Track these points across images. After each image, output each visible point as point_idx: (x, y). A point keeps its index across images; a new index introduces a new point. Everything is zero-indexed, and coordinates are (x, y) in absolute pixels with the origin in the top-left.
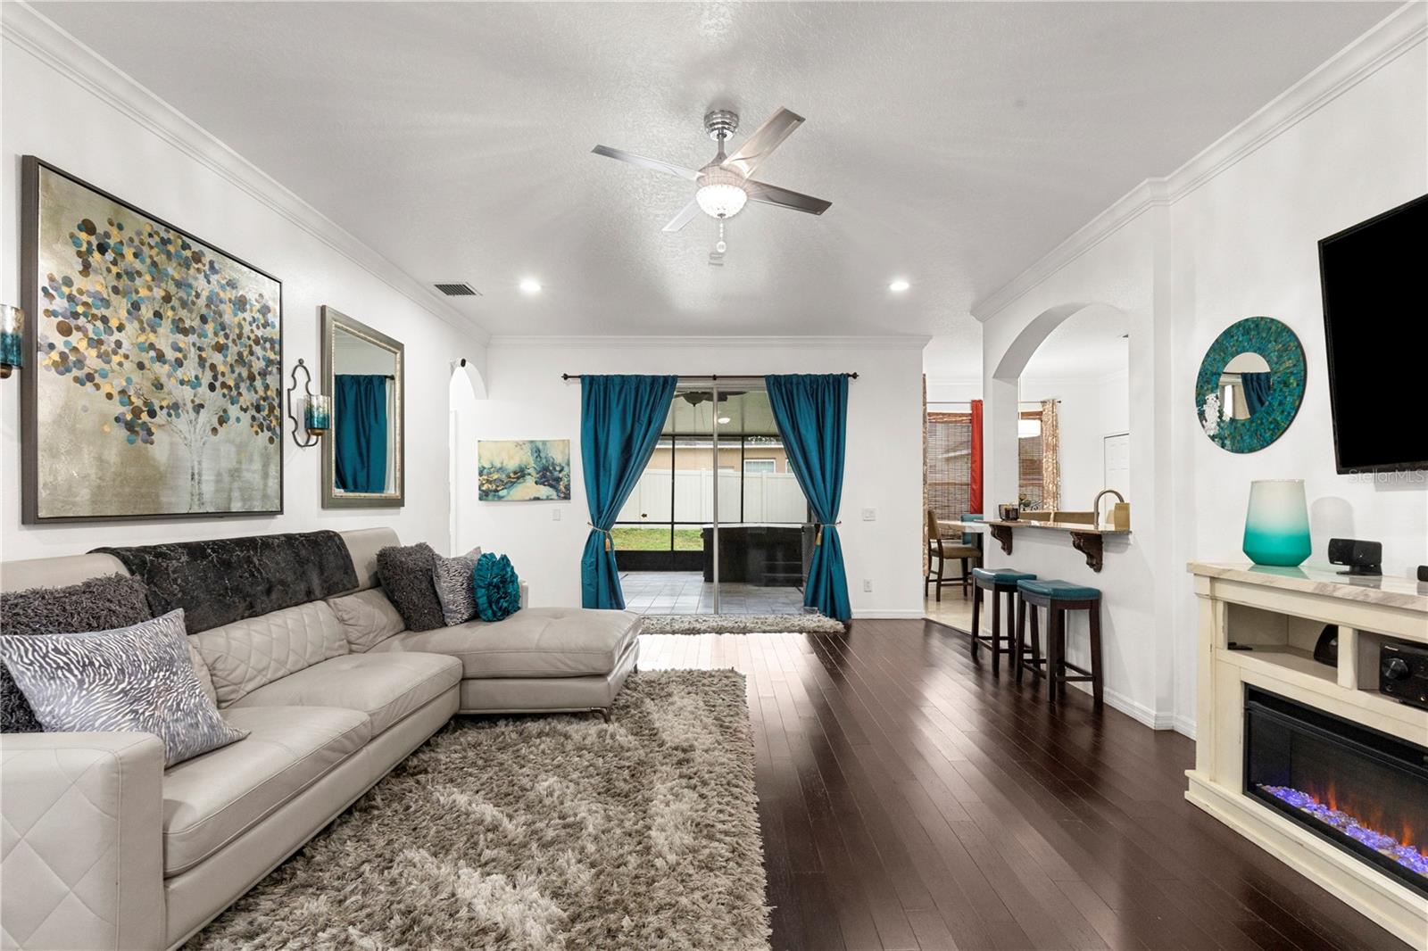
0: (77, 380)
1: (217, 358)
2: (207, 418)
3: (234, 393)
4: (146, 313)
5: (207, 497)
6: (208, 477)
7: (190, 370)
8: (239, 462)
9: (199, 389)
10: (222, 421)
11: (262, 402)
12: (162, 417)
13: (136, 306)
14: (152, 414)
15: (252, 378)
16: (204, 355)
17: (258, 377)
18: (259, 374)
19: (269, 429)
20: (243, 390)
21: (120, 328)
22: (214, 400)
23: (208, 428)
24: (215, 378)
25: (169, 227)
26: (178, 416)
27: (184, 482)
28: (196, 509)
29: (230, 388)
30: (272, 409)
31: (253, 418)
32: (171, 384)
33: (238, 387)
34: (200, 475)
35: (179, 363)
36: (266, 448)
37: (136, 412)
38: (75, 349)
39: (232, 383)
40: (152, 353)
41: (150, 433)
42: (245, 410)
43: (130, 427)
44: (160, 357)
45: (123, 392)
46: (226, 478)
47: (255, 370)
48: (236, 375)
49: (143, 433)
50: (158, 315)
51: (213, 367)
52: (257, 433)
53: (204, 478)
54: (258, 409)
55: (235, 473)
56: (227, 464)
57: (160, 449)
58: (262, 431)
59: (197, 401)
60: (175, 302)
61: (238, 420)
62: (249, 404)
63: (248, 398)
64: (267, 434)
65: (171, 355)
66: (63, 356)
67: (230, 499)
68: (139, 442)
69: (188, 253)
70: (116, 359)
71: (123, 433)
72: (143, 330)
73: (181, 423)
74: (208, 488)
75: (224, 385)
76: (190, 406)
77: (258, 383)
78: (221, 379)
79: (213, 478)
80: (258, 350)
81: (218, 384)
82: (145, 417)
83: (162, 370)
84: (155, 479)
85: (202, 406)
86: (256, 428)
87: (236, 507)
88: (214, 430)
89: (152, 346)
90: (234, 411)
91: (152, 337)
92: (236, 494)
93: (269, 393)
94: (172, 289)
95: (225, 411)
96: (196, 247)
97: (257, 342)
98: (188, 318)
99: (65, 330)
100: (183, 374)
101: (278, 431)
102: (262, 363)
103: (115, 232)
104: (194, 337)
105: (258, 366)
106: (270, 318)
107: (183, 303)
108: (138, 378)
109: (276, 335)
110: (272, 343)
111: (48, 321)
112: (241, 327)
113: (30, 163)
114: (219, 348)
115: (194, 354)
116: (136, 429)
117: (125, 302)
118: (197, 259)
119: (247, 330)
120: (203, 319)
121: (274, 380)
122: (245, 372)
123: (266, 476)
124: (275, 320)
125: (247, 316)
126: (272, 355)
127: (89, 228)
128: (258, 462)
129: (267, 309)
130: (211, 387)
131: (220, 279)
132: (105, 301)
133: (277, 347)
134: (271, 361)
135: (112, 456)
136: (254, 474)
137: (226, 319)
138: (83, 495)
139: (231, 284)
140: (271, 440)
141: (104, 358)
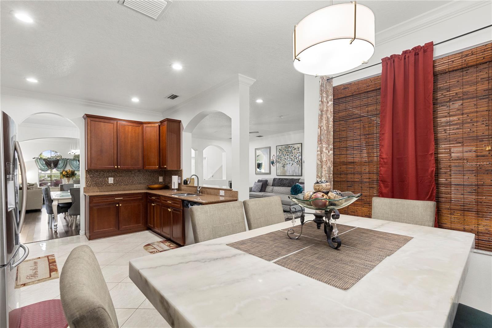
1: (292, 157)
2: (291, 164)
4: (284, 155)
5: (291, 174)
6: (291, 171)
8: (295, 169)
10: (292, 164)
12: (286, 165)
15: (296, 158)
20: (295, 160)
22: (291, 162)
23: (291, 166)
25: (286, 145)
27: (288, 172)
28: (289, 175)
30: (300, 161)
32: (287, 162)
37: (284, 165)
42: (295, 162)
43: (283, 167)
44: (286, 159)
45: (282, 163)
51: (291, 158)
54: (297, 162)
55: (294, 171)
56: (293, 169)
57: (286, 169)
63: (296, 161)
64: (299, 165)
65: (287, 158)
71: (282, 167)
72: (284, 157)
73: (288, 166)
74: (291, 172)
75: (293, 160)
76: (289, 163)
77: (298, 159)
80: (297, 154)
83: (286, 160)
84: (285, 172)
86: (297, 164)
87: (294, 175)
90: (294, 163)
94: (287, 151)
96: (289, 145)
97: (297, 153)
98: (289, 154)
99: (278, 159)
100: (288, 160)
101: (301, 164)
102: (298, 156)
103: (282, 149)
104: (289, 156)
105: (297, 156)
106: (299, 149)
107: (288, 152)
108: (284, 162)
109: (300, 151)
110: (300, 152)
111: (277, 159)
112: (295, 152)
113: (276, 146)
114: (292, 156)
115: (289, 158)
116: (284, 167)
117: (282, 155)
118: (289, 147)
119: (296, 152)
120: (290, 153)
121: (300, 158)
122: (295, 158)
123: (299, 171)
124: (300, 149)
125: (296, 150)
126: (300, 154)
127: (280, 149)
128: (297, 169)
129: (299, 148)
130: (291, 161)
131: (292, 147)
132: (281, 156)
133: (301, 153)
134: (299, 155)
135: (282, 170)
136: (297, 171)
137: (293, 152)
138: (280, 173)
139: (294, 147)
140: (300, 166)
141: (281, 161)
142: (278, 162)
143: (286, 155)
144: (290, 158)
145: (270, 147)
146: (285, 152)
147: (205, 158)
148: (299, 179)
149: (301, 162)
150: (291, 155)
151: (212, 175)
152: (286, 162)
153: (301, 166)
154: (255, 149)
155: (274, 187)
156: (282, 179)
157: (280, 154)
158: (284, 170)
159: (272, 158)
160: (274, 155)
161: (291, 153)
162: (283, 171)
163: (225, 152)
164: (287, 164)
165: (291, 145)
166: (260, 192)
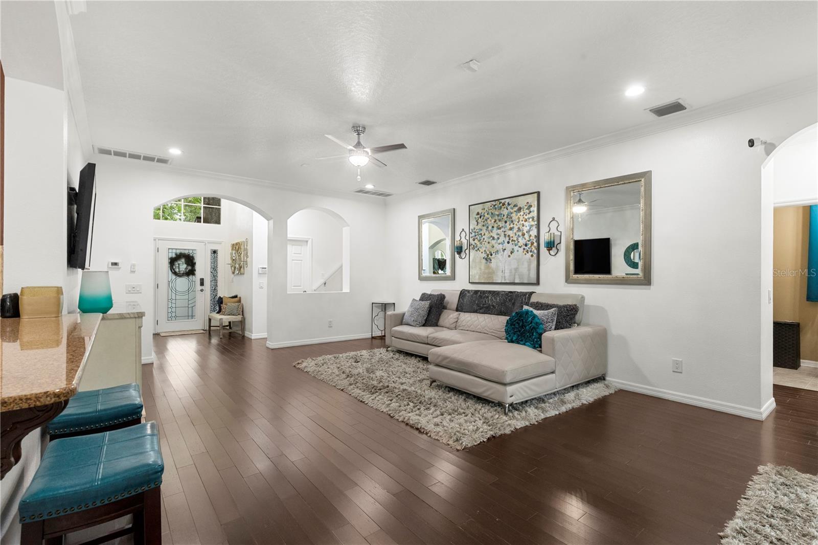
0: (476, 251)
1: (510, 233)
2: (507, 252)
3: (516, 242)
4: (490, 228)
5: (506, 278)
6: (507, 272)
7: (502, 239)
8: (518, 265)
9: (504, 245)
10: (512, 252)
11: (528, 242)
12: (494, 254)
13: (488, 227)
14: (491, 255)
15: (523, 235)
16: (506, 233)
17: (526, 233)
18: (527, 232)
19: (531, 251)
20: (520, 239)
21: (484, 235)
22: (509, 247)
23: (507, 256)
24: (509, 239)
25: (495, 201)
26: (498, 254)
27: (500, 274)
28: (503, 281)
29: (515, 241)
30: (532, 244)
31: (524, 249)
32: (496, 246)
33: (517, 239)
34: (504, 271)
35: (498, 238)
36: (530, 259)
37: (488, 256)
38: (476, 244)
39: (515, 239)
40: (492, 238)
41: (491, 260)
42: (520, 247)
43: (486, 259)
44: (494, 238)
45: (485, 251)
46: (513, 271)
47: (525, 232)
48: (517, 236)
49: (489, 261)
50: (493, 227)
51: (509, 236)
52: (525, 254)
53: (506, 271)
54: (526, 245)
55: (516, 269)
56: (514, 266)
57: (493, 264)
58: (528, 253)
59: (504, 248)
60: (497, 221)
61: (518, 251)
62: (522, 244)
63: (522, 241)
64: (530, 254)
65: (496, 237)
66: (474, 246)
67: (515, 279)
68: (488, 263)
69: (501, 204)
70: (483, 243)
71: (484, 261)
72: (489, 233)
73: (499, 256)
74: (507, 274)
75: (512, 240)
76: (501, 250)
77: (526, 236)
78: (511, 239)
79: (508, 271)
80: (526, 224)
81: (510, 241)
82: (490, 256)
83: (493, 242)
84: (492, 273)
85: (505, 249)
86: (525, 252)
87: (517, 281)
88: (509, 256)
89: (491, 236)
90: (516, 248)
91: (491, 234)
92: (517, 276)
93: (531, 238)
94: (496, 218)
95: (513, 249)
96: (503, 201)
97: (526, 221)
98: (501, 224)
99: (474, 240)
100: (499, 241)
101: (535, 251)
102: (528, 228)
103: (483, 211)
104: (502, 229)
105: (525, 229)
106: (532, 209)
107: (500, 220)
108: (488, 246)
109: (535, 214)
110: (533, 218)
111: (471, 239)
112: (519, 218)
113: (469, 206)
114: (511, 229)
115: (502, 234)
116: (488, 259)
117: (485, 228)
118: (504, 204)
119: (521, 218)
120: (506, 222)
121: (534, 232)
122: (520, 234)
123: (529, 270)
124: (534, 209)
125: (522, 213)
126: (533, 223)
127: (478, 214)
128: (526, 265)
129: (531, 206)
130: (508, 243)
131: (511, 206)
132: (481, 230)
133: (536, 219)
134: (532, 226)
135: (483, 268)
136: (524, 269)
137: (513, 218)
138: (477, 277)
139: (515, 206)
140: (532, 256)
141: (481, 243)
142: (473, 248)
143: (495, 228)
144: (505, 235)
145: (454, 209)
146: (493, 221)
147: (307, 242)
148: (531, 293)
149: (535, 244)
150: (508, 227)
151: (323, 281)
152: (493, 247)
153: (535, 256)
154: (419, 216)
155: (462, 314)
156: (484, 292)
157: (480, 226)
158: (488, 267)
159: (457, 238)
160: (463, 230)
161: (508, 223)
162: (487, 271)
163: (348, 226)
164: (497, 252)
165: (507, 201)
166: (424, 325)
